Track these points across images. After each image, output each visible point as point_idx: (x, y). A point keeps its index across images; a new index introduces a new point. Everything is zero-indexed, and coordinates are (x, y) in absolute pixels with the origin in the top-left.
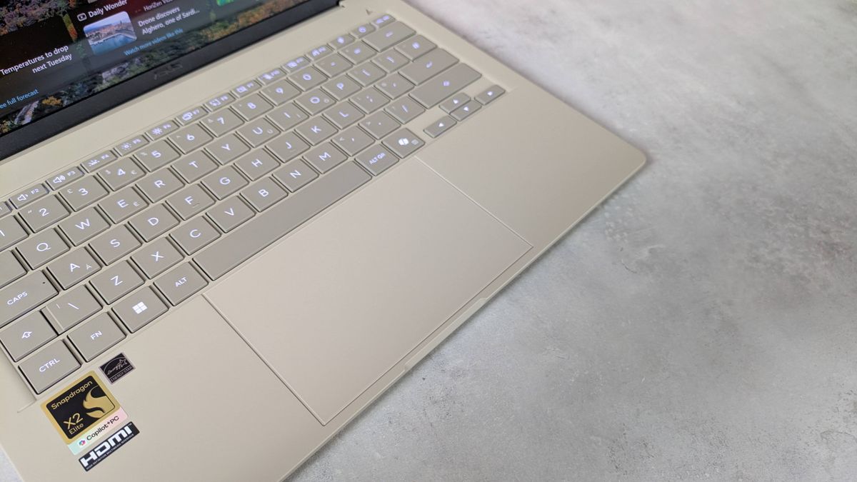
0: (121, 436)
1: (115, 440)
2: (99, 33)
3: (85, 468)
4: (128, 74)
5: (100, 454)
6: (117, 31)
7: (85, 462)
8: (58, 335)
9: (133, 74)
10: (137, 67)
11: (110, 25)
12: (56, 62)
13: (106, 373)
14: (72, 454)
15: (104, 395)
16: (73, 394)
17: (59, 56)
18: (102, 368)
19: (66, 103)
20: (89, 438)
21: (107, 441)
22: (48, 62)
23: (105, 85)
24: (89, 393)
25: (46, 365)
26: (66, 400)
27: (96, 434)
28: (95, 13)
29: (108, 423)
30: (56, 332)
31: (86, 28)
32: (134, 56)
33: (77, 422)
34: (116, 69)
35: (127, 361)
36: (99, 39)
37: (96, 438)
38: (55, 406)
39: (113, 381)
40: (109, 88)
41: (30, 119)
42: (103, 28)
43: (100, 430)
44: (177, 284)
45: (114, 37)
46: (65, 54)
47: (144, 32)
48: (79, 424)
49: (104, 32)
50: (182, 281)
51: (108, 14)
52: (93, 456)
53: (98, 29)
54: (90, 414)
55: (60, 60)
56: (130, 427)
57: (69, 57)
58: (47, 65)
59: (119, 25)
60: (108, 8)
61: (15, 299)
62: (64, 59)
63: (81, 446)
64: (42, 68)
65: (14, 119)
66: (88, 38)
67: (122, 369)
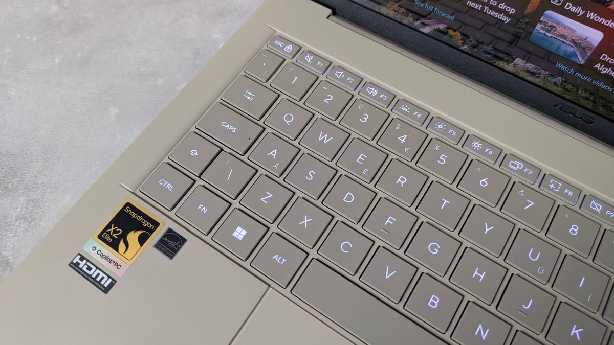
0: (103, 278)
1: (98, 275)
2: (554, 27)
3: (72, 262)
4: (538, 80)
5: (85, 269)
6: (573, 41)
7: (77, 260)
8: (200, 177)
9: (542, 84)
10: (553, 83)
11: (573, 31)
12: (492, 13)
13: (164, 236)
14: (84, 245)
15: (141, 245)
16: (140, 218)
17: (500, 11)
18: (170, 230)
19: (465, 47)
20: (99, 252)
21: (97, 268)
22: (486, 8)
23: (510, 67)
24: (141, 232)
25: (166, 183)
26: (134, 215)
27: (103, 256)
28: (573, 9)
29: (114, 262)
30: (201, 174)
31: (549, 13)
32: (561, 73)
33: (114, 235)
34: (533, 66)
35: (179, 249)
36: (549, 32)
37: (98, 258)
38: (127, 210)
39: (157, 246)
40: (509, 72)
41: (429, 31)
42: (565, 27)
43: (107, 258)
44: (276, 257)
45: (564, 43)
46: (507, 14)
47: (598, 66)
48: (112, 237)
49: (560, 30)
50: (281, 260)
51: (584, 20)
52: (82, 264)
53: (558, 23)
54: (122, 241)
55: (497, 15)
56: (111, 283)
57: (507, 20)
58: (483, 8)
59: (581, 39)
60: (591, 15)
61: (228, 126)
62: (502, 17)
63: (91, 249)
64: (477, 7)
65: (417, 20)
66: (541, 22)
67: (170, 248)
